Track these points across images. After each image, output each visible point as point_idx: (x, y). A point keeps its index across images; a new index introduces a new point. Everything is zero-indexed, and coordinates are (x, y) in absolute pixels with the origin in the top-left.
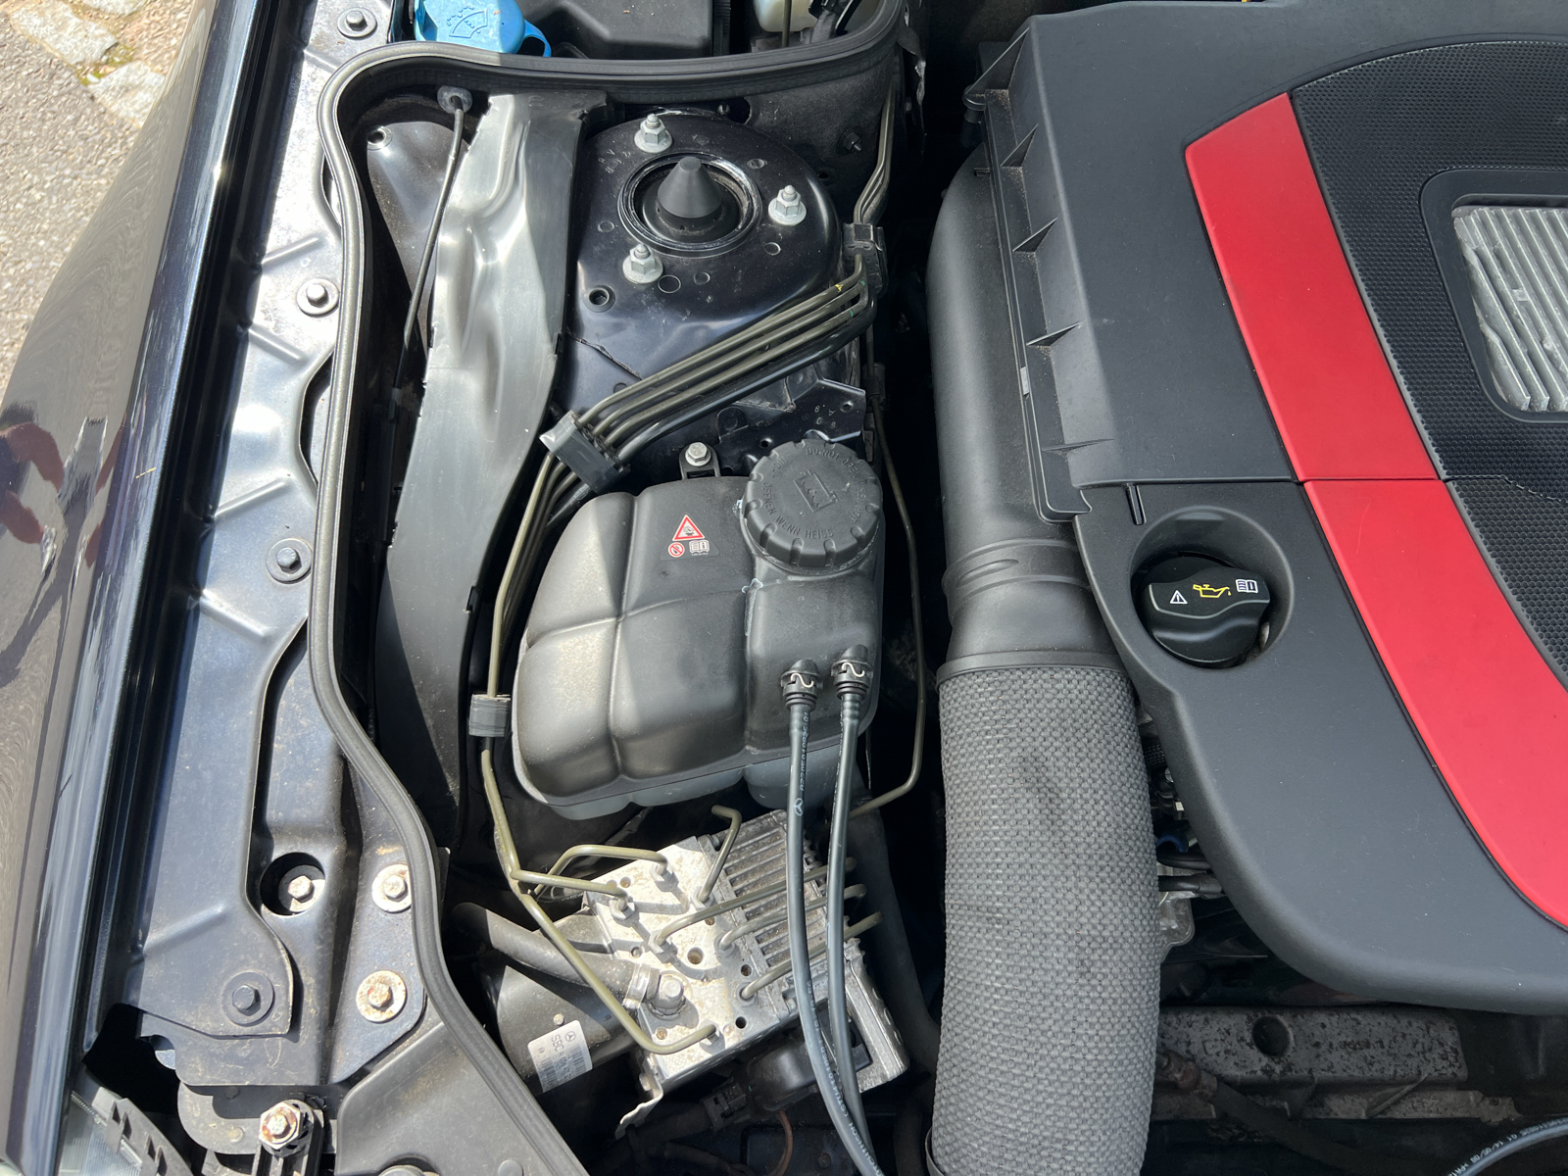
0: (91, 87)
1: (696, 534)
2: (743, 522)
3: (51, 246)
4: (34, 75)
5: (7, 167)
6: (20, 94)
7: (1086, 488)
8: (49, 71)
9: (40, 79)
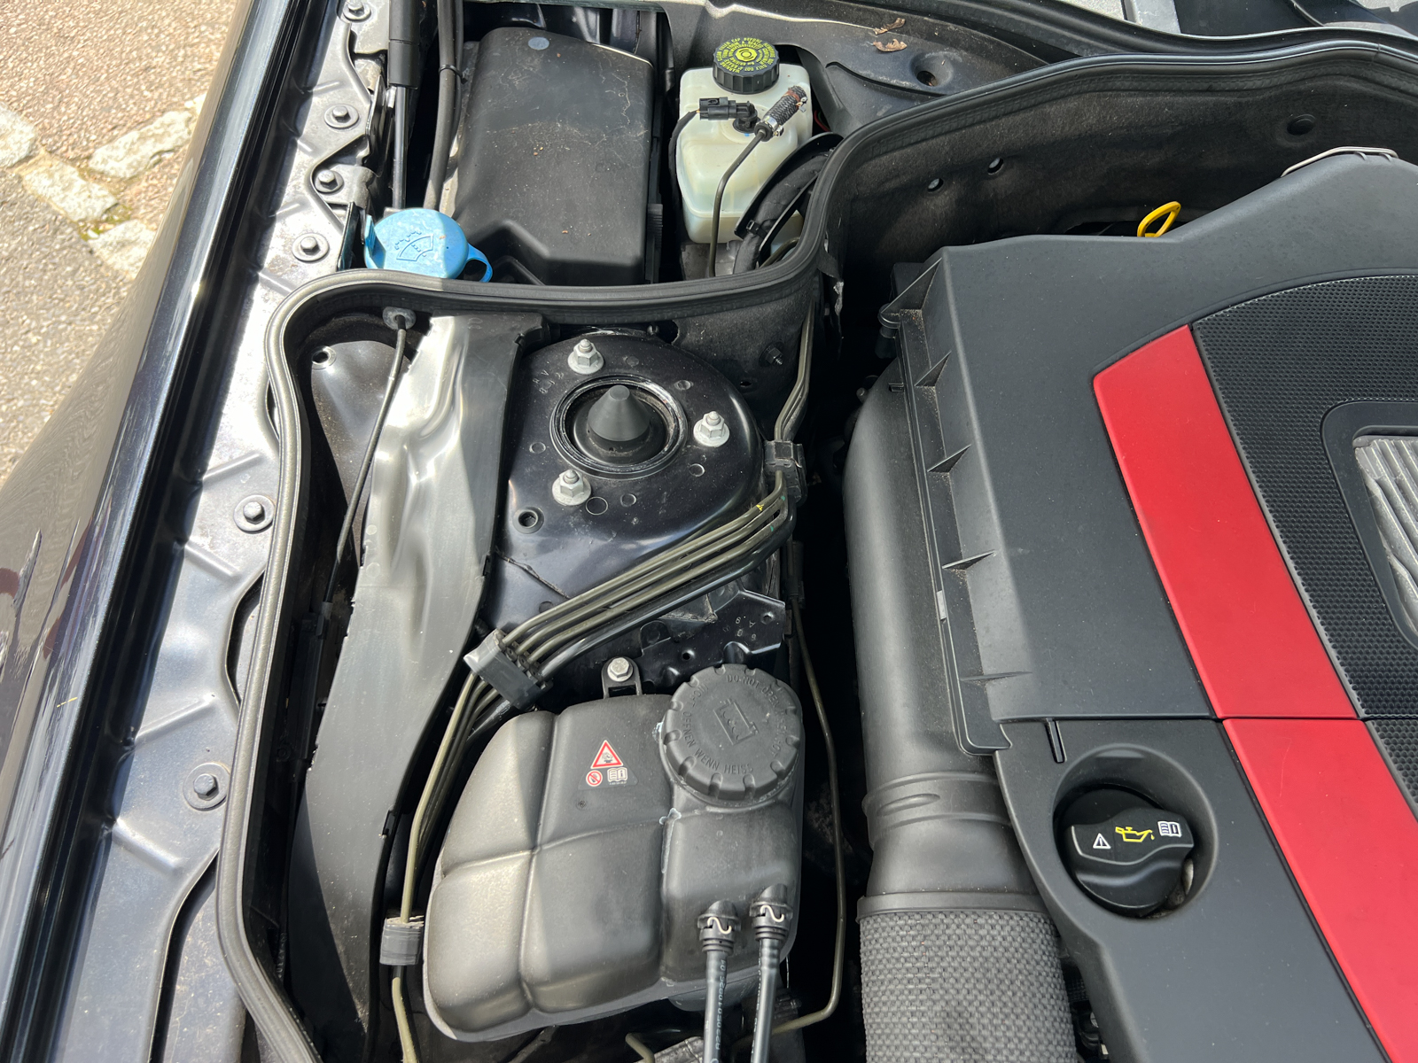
0: (90, 242)
1: (614, 761)
2: (662, 748)
3: (43, 385)
4: (39, 230)
5: (9, 312)
6: (25, 247)
7: (1005, 722)
8: (53, 227)
9: (44, 234)
